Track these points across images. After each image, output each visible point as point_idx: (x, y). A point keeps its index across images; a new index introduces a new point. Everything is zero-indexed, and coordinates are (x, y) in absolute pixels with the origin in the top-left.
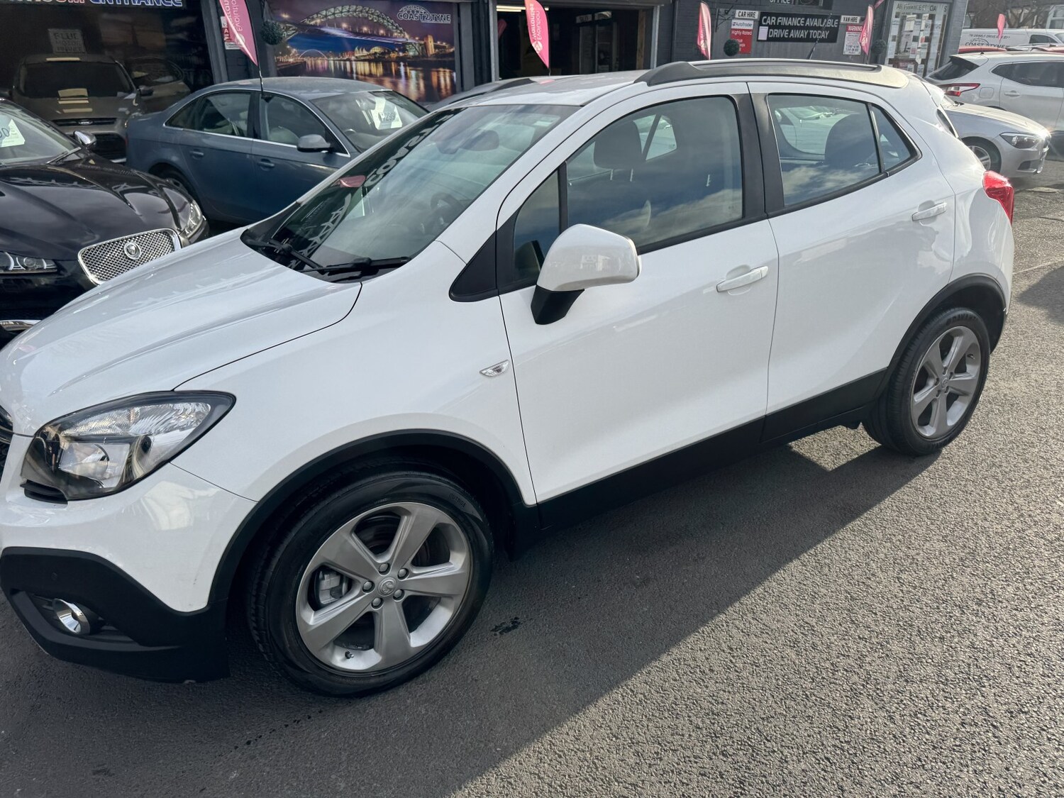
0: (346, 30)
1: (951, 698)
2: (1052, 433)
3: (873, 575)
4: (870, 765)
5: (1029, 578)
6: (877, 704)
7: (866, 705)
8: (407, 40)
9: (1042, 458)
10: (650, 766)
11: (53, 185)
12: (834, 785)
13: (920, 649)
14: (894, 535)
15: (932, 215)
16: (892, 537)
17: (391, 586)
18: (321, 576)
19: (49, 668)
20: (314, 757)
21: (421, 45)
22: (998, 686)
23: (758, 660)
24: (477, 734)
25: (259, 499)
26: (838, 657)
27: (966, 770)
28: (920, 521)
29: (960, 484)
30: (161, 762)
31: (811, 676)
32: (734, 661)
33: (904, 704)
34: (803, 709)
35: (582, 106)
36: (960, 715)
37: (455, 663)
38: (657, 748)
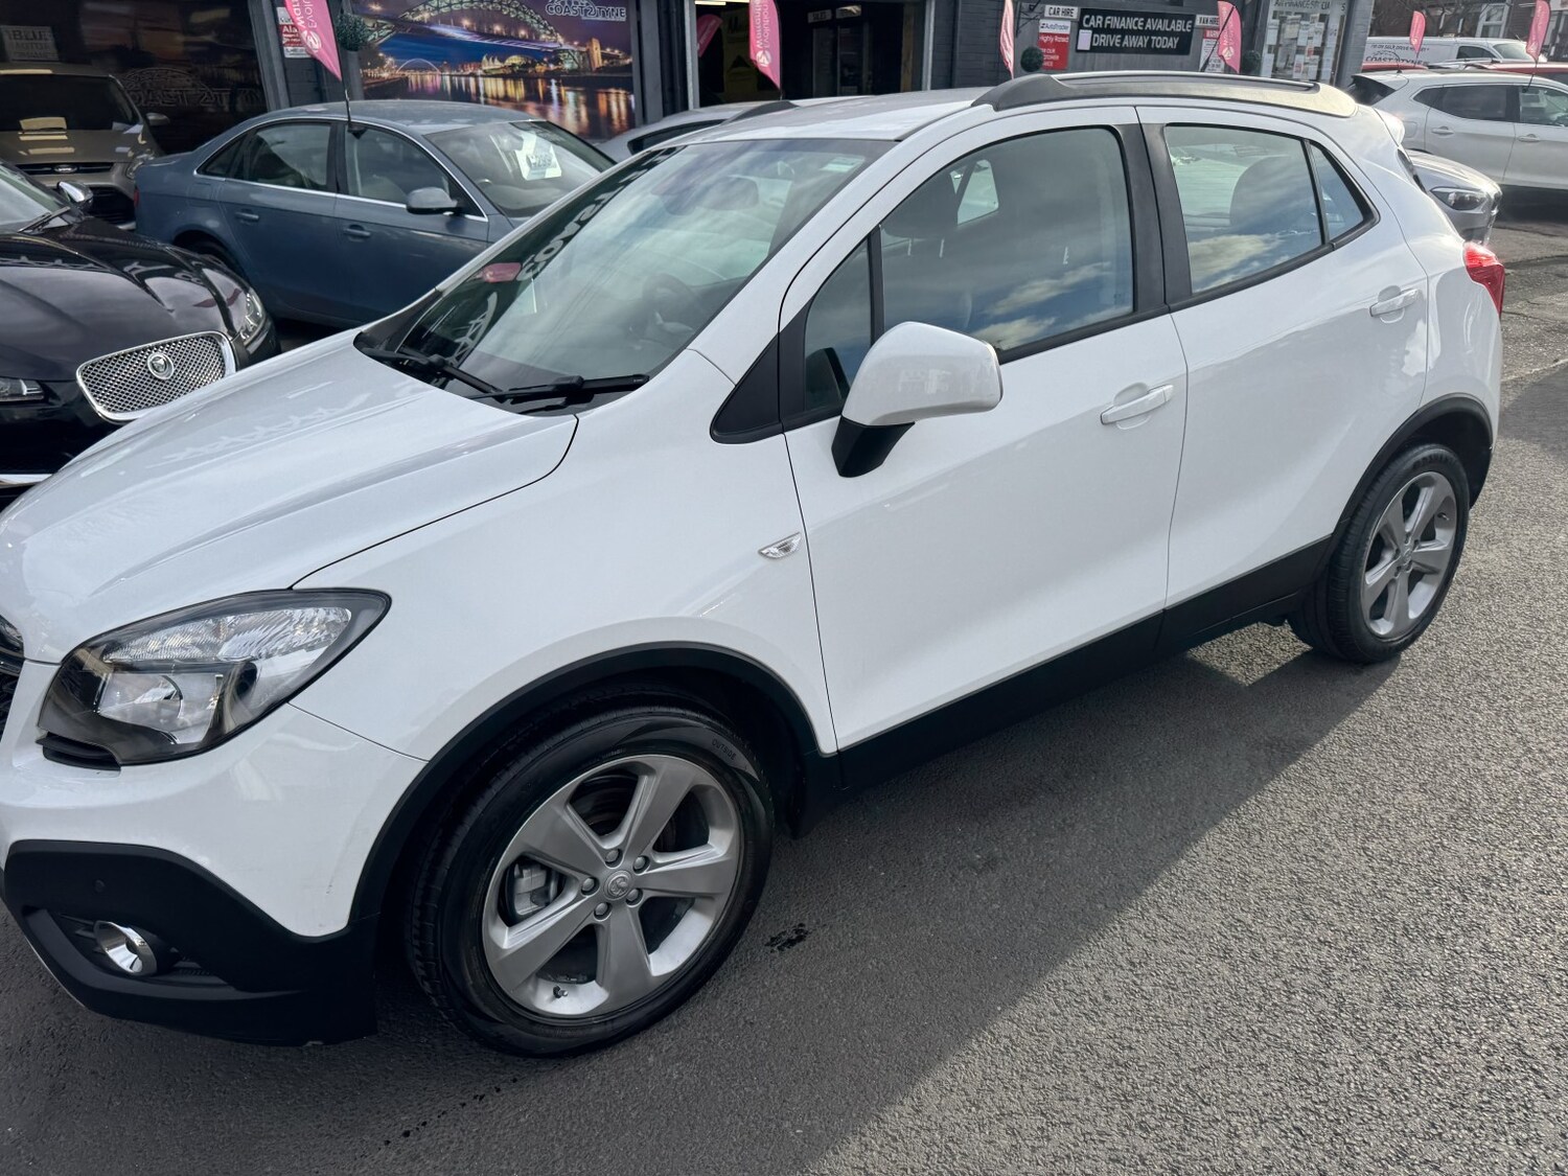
0: (468, 29)
1: (1467, 1030)
2: (1553, 628)
3: (1328, 846)
4: (1361, 1136)
5: (1554, 844)
6: (1359, 1042)
7: (1343, 1045)
8: (561, 45)
9: (1546, 663)
10: (1034, 1149)
11: (23, 264)
12: (1312, 1169)
13: (1411, 955)
14: (1350, 785)
15: (1397, 308)
16: (1346, 786)
17: (623, 884)
18: (516, 872)
19: (74, 1024)
20: (511, 1153)
21: (581, 53)
22: (1532, 1010)
23: (1175, 980)
24: (762, 1108)
25: (429, 757)
26: (1292, 972)
27: (1503, 1139)
28: (1383, 762)
29: (1434, 706)
30: (269, 1169)
31: (1257, 1001)
32: (1139, 982)
33: (1399, 1041)
34: (1252, 1053)
35: (899, 141)
36: (1484, 1055)
37: (716, 998)
38: (1040, 1121)
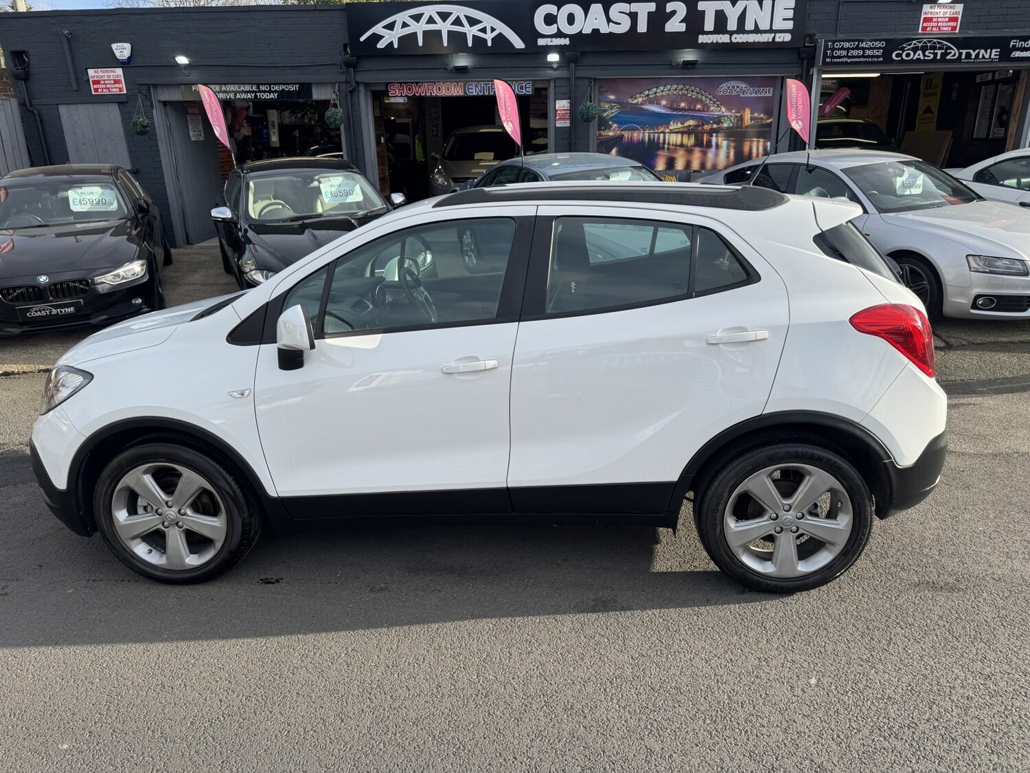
0: (664, 106)
8: (723, 113)
15: (739, 340)
21: (736, 117)
25: (87, 435)
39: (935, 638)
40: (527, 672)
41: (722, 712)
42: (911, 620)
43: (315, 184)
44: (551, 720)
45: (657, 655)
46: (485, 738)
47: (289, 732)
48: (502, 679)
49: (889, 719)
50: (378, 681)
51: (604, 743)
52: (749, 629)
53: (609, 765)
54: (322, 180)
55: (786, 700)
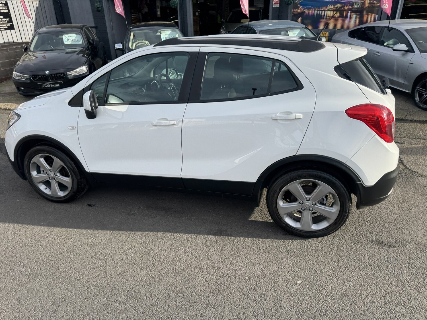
8: (355, 0)
21: (362, 2)
39: (370, 270)
40: (174, 259)
41: (250, 290)
42: (361, 259)
43: (159, 34)
44: (174, 282)
45: (233, 259)
46: (143, 286)
47: (69, 271)
48: (162, 260)
49: (327, 307)
50: (112, 254)
51: (191, 296)
52: (281, 253)
53: (189, 307)
54: (162, 32)
55: (282, 289)
